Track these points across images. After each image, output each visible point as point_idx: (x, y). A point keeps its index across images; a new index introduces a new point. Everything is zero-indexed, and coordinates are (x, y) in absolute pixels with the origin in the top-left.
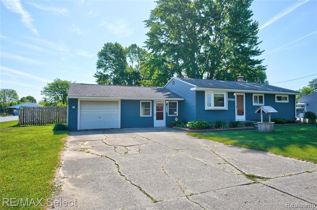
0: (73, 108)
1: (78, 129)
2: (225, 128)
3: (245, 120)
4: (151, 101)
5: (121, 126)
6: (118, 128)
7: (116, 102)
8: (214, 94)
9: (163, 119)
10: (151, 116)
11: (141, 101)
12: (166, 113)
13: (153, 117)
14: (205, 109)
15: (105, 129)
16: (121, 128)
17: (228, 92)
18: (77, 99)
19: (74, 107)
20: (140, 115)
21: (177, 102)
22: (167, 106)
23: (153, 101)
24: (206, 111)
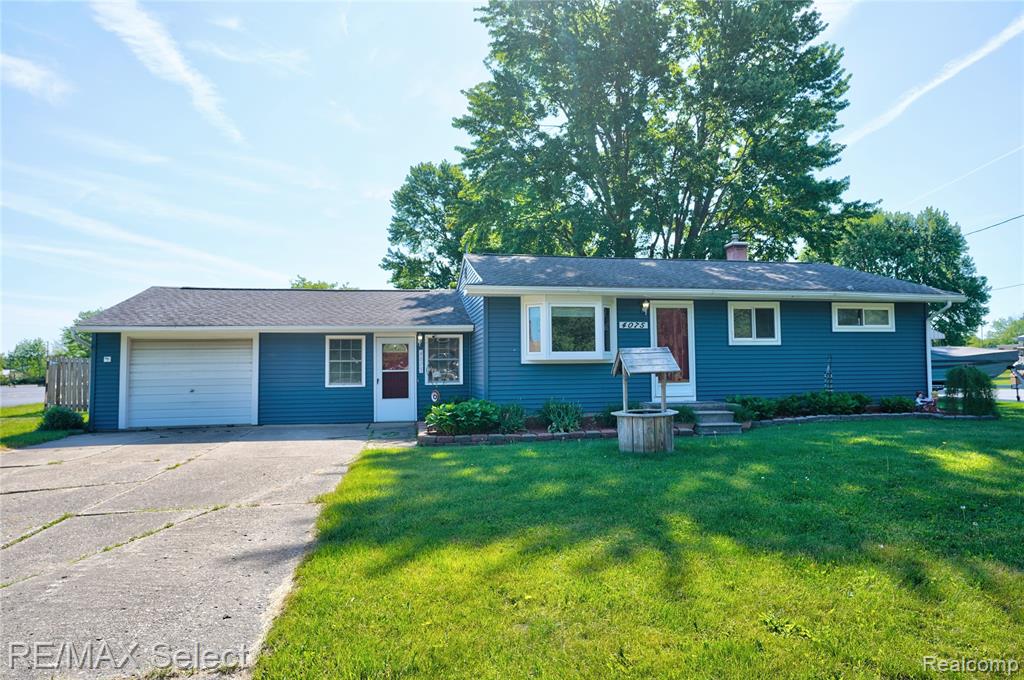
0: (105, 361)
1: (122, 425)
2: (562, 429)
3: (695, 399)
4: (363, 338)
5: (259, 418)
6: (253, 423)
7: (244, 342)
8: (553, 308)
9: (405, 395)
10: (364, 384)
11: (328, 338)
12: (420, 377)
13: (373, 390)
14: (522, 363)
15: (208, 427)
16: (260, 424)
17: (618, 299)
18: (118, 335)
19: (107, 359)
20: (324, 382)
21: (461, 337)
22: (421, 351)
23: (370, 336)
24: (527, 369)
